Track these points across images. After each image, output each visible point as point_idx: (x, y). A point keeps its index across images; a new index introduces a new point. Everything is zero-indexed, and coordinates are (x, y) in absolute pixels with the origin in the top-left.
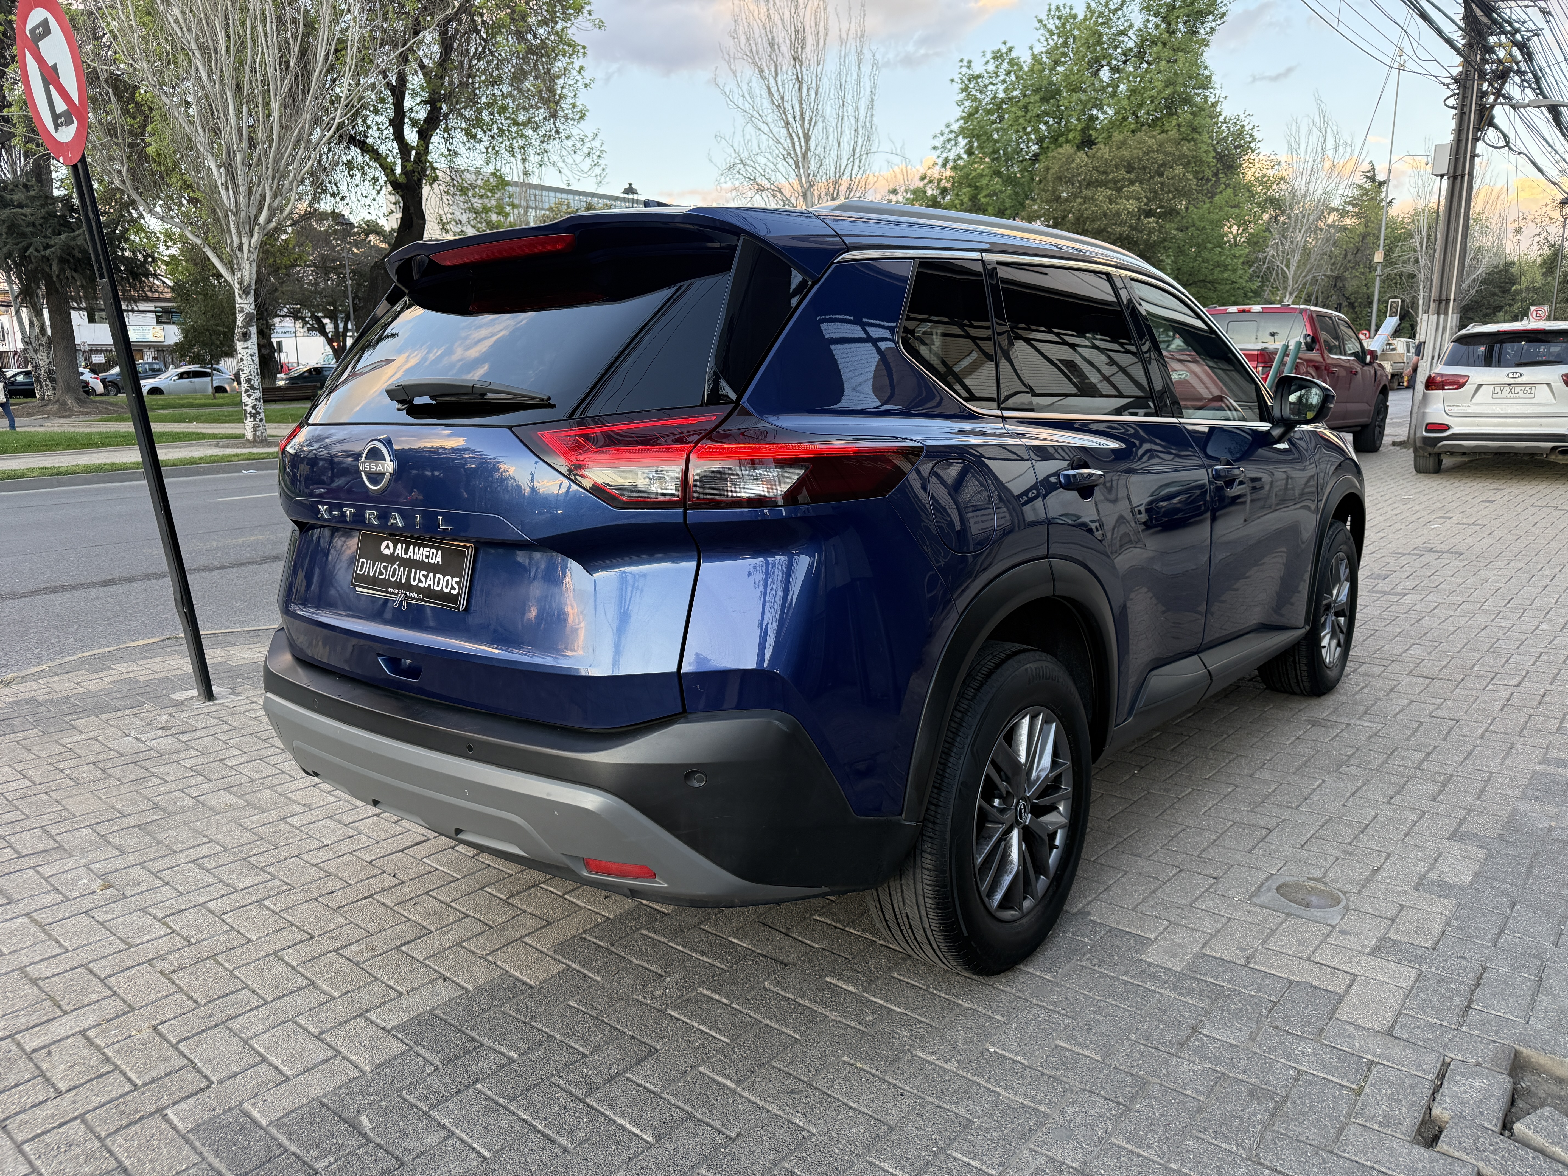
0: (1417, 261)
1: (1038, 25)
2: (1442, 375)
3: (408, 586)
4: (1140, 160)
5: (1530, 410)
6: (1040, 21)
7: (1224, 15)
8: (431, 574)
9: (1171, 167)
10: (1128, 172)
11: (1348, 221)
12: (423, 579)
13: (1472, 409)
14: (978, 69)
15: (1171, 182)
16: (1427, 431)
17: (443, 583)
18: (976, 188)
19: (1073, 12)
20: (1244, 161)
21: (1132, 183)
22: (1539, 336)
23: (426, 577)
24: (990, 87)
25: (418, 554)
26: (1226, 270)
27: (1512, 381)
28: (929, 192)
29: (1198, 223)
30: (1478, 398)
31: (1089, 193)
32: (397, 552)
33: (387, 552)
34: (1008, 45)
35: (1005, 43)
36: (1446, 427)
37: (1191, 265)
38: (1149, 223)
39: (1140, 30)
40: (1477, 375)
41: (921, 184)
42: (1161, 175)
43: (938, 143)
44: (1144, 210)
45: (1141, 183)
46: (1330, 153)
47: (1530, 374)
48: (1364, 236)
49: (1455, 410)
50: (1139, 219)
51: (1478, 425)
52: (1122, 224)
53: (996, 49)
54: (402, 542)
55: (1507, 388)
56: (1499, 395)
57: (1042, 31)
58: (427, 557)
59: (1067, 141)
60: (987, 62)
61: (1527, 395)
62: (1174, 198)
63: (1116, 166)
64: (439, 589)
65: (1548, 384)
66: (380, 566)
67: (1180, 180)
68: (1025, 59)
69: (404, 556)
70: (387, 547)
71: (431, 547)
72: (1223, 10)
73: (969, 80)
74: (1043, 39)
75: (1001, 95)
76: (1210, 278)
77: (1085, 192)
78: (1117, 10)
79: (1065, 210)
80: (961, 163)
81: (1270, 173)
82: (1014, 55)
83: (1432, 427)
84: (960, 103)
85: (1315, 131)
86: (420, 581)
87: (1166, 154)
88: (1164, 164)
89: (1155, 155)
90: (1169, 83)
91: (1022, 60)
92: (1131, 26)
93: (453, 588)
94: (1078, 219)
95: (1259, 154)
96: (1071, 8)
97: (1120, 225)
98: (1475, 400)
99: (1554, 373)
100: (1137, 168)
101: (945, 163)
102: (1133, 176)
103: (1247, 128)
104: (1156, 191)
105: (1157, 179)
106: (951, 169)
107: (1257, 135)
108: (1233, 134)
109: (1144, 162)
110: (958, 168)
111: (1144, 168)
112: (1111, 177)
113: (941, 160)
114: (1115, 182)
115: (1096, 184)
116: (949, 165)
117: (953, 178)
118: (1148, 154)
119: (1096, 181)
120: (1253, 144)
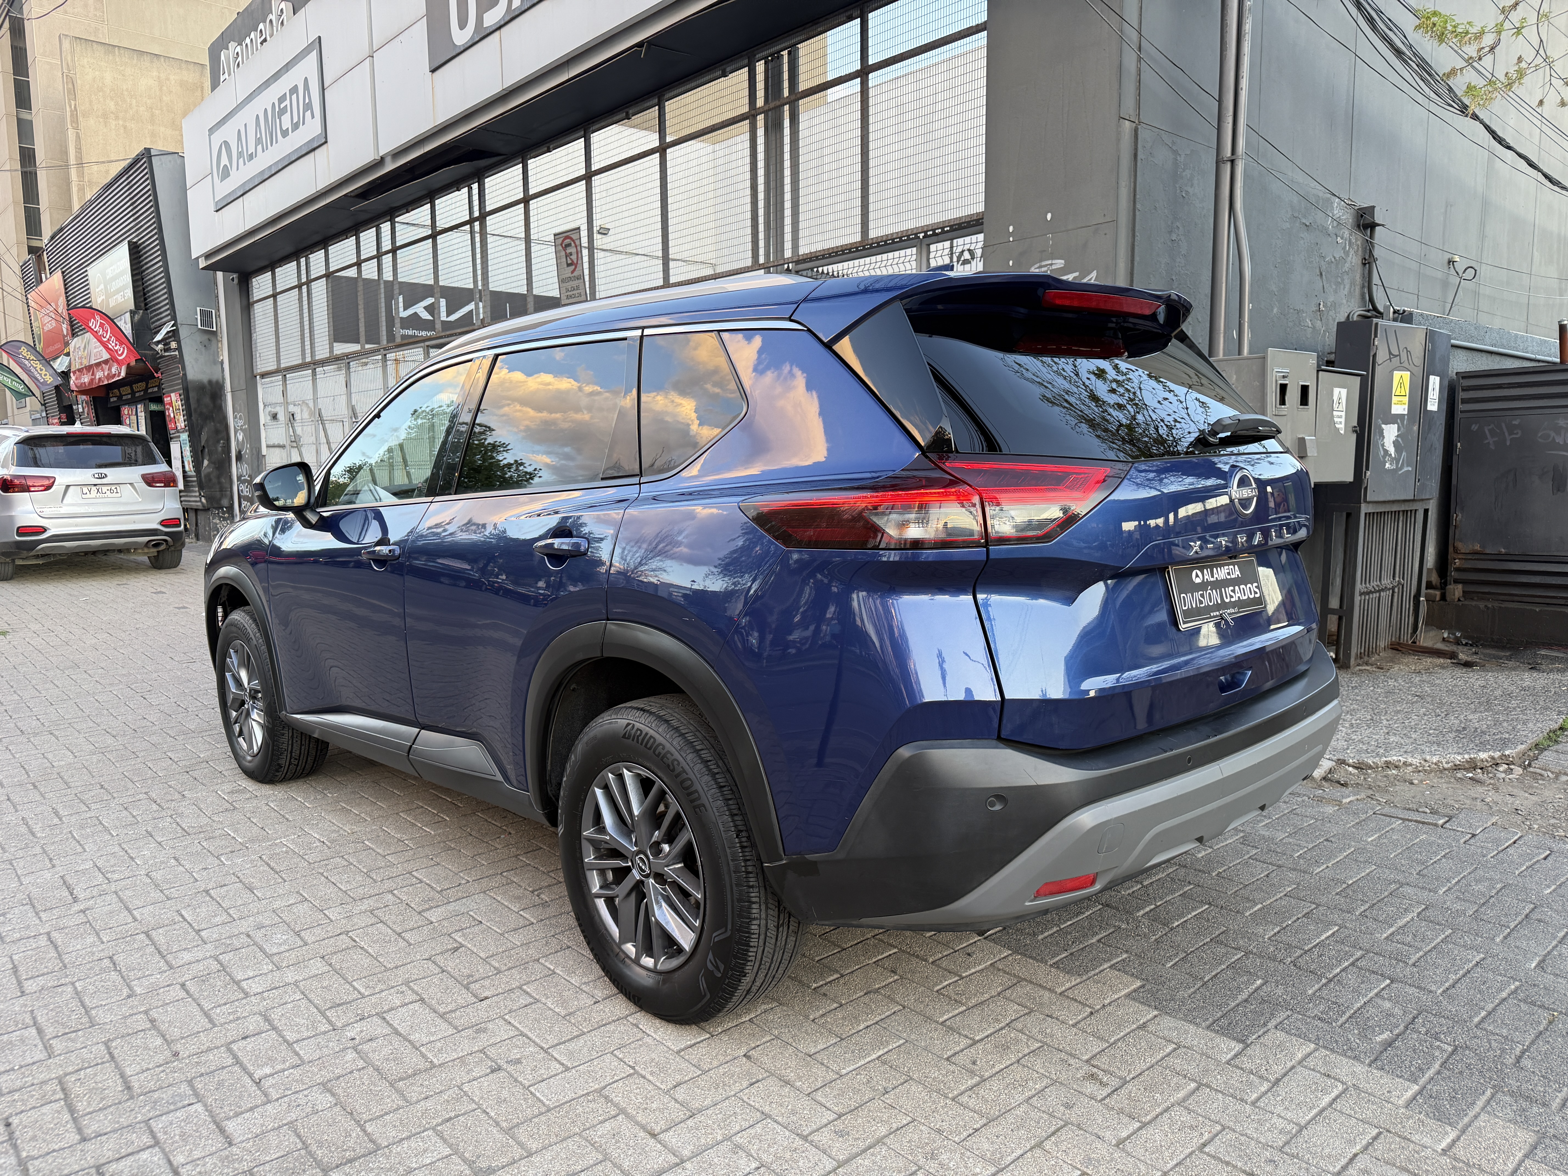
2: (18, 476)
3: (1224, 605)
5: (121, 509)
8: (1237, 588)
12: (1232, 594)
13: (64, 510)
16: (19, 534)
17: (1247, 592)
22: (104, 439)
23: (1233, 591)
25: (1221, 573)
27: (98, 482)
30: (69, 499)
32: (1206, 577)
33: (1198, 581)
36: (44, 530)
40: (63, 476)
47: (113, 474)
49: (47, 512)
51: (76, 525)
54: (1206, 567)
55: (94, 488)
56: (88, 495)
58: (1229, 574)
61: (114, 495)
64: (1246, 597)
65: (131, 484)
66: (1197, 595)
69: (1212, 579)
70: (1197, 576)
71: (1228, 564)
83: (25, 531)
86: (1231, 597)
93: (1256, 593)
98: (65, 501)
99: (134, 473)
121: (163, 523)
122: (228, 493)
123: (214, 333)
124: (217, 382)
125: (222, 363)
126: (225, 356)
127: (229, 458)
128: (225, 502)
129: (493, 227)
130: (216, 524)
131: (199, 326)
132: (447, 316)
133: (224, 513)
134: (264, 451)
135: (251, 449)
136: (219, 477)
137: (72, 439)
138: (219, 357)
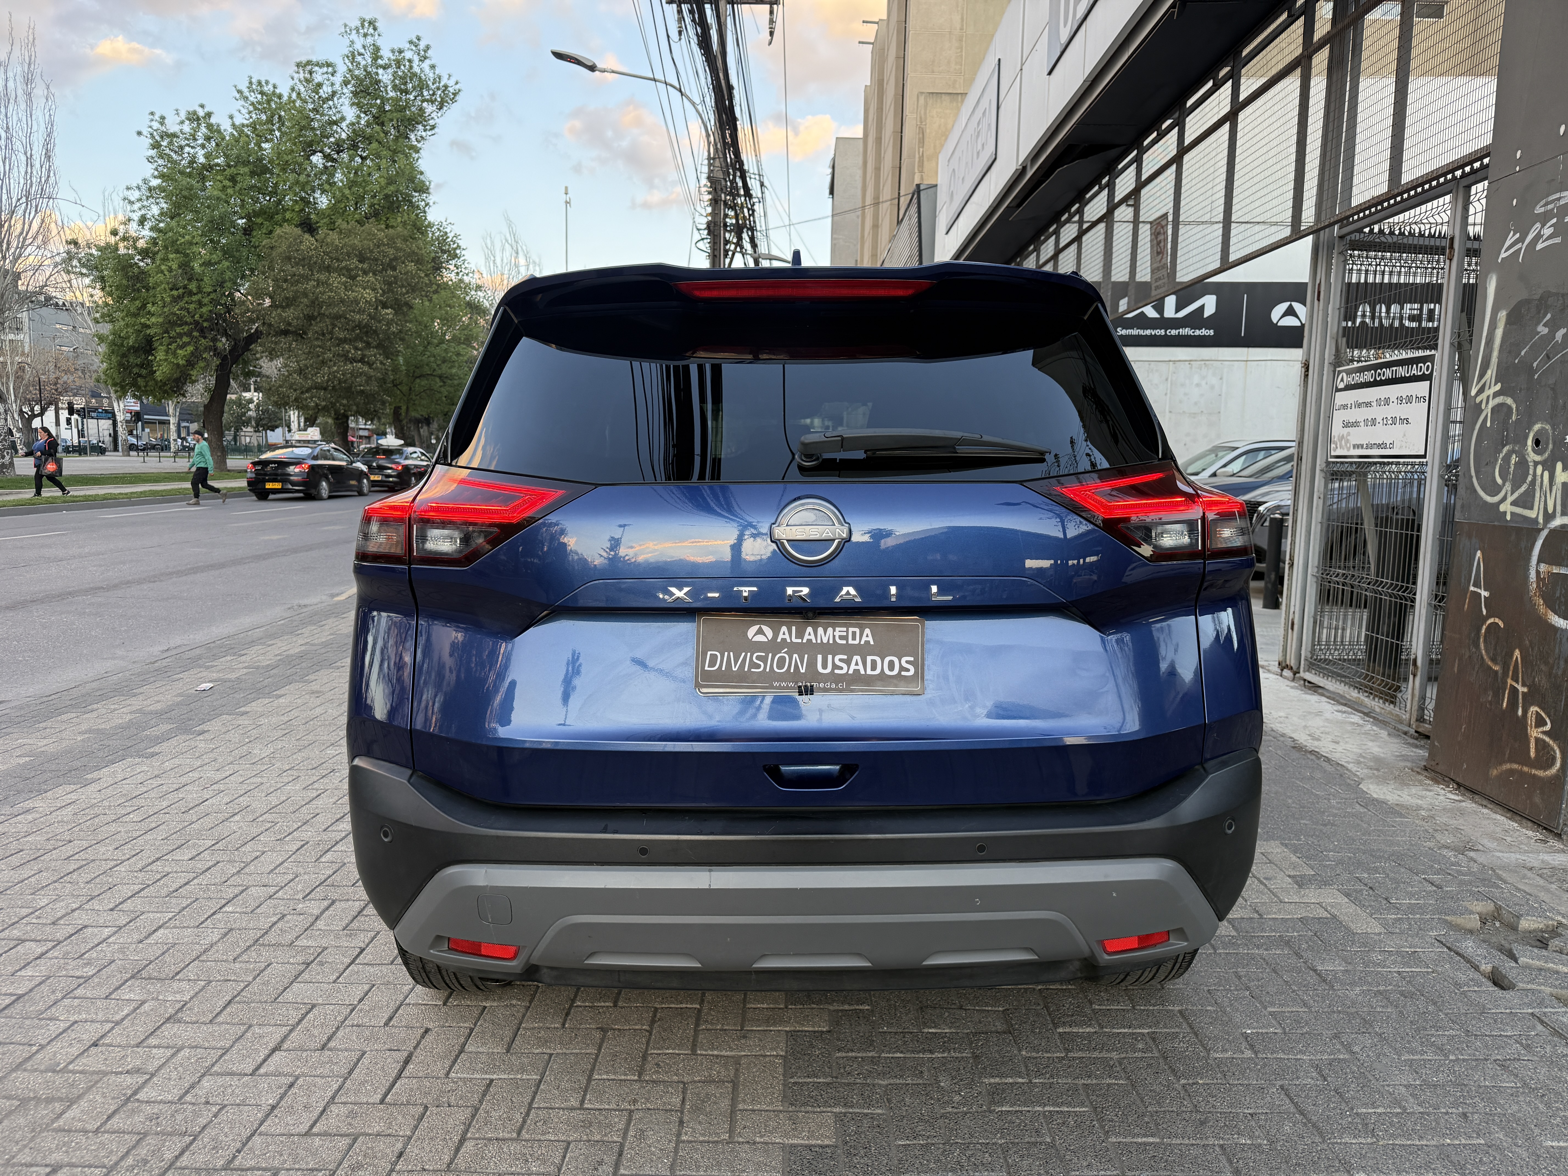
1: (238, 96)
4: (371, 252)
6: (240, 92)
7: (433, 127)
9: (403, 262)
10: (360, 261)
14: (173, 127)
15: (404, 277)
18: (186, 255)
19: (278, 91)
20: (451, 265)
21: (365, 273)
24: (187, 149)
28: (122, 251)
31: (323, 277)
34: (206, 110)
35: (202, 106)
37: (419, 358)
38: (387, 314)
39: (353, 124)
41: (113, 240)
42: (394, 269)
44: (381, 301)
45: (375, 274)
50: (376, 309)
52: (361, 311)
53: (191, 109)
57: (242, 102)
59: (285, 220)
60: (182, 122)
62: (407, 293)
63: (348, 254)
68: (226, 127)
72: (431, 122)
73: (162, 137)
74: (244, 111)
75: (202, 160)
76: (438, 372)
77: (316, 276)
78: (328, 99)
79: (297, 291)
80: (163, 224)
81: (467, 279)
82: (213, 120)
84: (150, 159)
87: (398, 249)
88: (396, 259)
89: (386, 249)
90: (391, 181)
91: (222, 128)
92: (343, 119)
94: (313, 302)
95: (463, 261)
96: (275, 87)
97: (359, 312)
100: (369, 259)
101: (142, 221)
102: (365, 266)
103: (451, 235)
104: (390, 284)
105: (391, 273)
106: (151, 229)
107: (461, 243)
108: (438, 239)
109: (375, 254)
110: (160, 231)
111: (376, 260)
112: (343, 264)
113: (136, 216)
114: (349, 270)
115: (328, 269)
116: (148, 225)
117: (154, 242)
118: (378, 247)
119: (329, 266)
120: (458, 252)
129: (1240, 213)
132: (1177, 311)
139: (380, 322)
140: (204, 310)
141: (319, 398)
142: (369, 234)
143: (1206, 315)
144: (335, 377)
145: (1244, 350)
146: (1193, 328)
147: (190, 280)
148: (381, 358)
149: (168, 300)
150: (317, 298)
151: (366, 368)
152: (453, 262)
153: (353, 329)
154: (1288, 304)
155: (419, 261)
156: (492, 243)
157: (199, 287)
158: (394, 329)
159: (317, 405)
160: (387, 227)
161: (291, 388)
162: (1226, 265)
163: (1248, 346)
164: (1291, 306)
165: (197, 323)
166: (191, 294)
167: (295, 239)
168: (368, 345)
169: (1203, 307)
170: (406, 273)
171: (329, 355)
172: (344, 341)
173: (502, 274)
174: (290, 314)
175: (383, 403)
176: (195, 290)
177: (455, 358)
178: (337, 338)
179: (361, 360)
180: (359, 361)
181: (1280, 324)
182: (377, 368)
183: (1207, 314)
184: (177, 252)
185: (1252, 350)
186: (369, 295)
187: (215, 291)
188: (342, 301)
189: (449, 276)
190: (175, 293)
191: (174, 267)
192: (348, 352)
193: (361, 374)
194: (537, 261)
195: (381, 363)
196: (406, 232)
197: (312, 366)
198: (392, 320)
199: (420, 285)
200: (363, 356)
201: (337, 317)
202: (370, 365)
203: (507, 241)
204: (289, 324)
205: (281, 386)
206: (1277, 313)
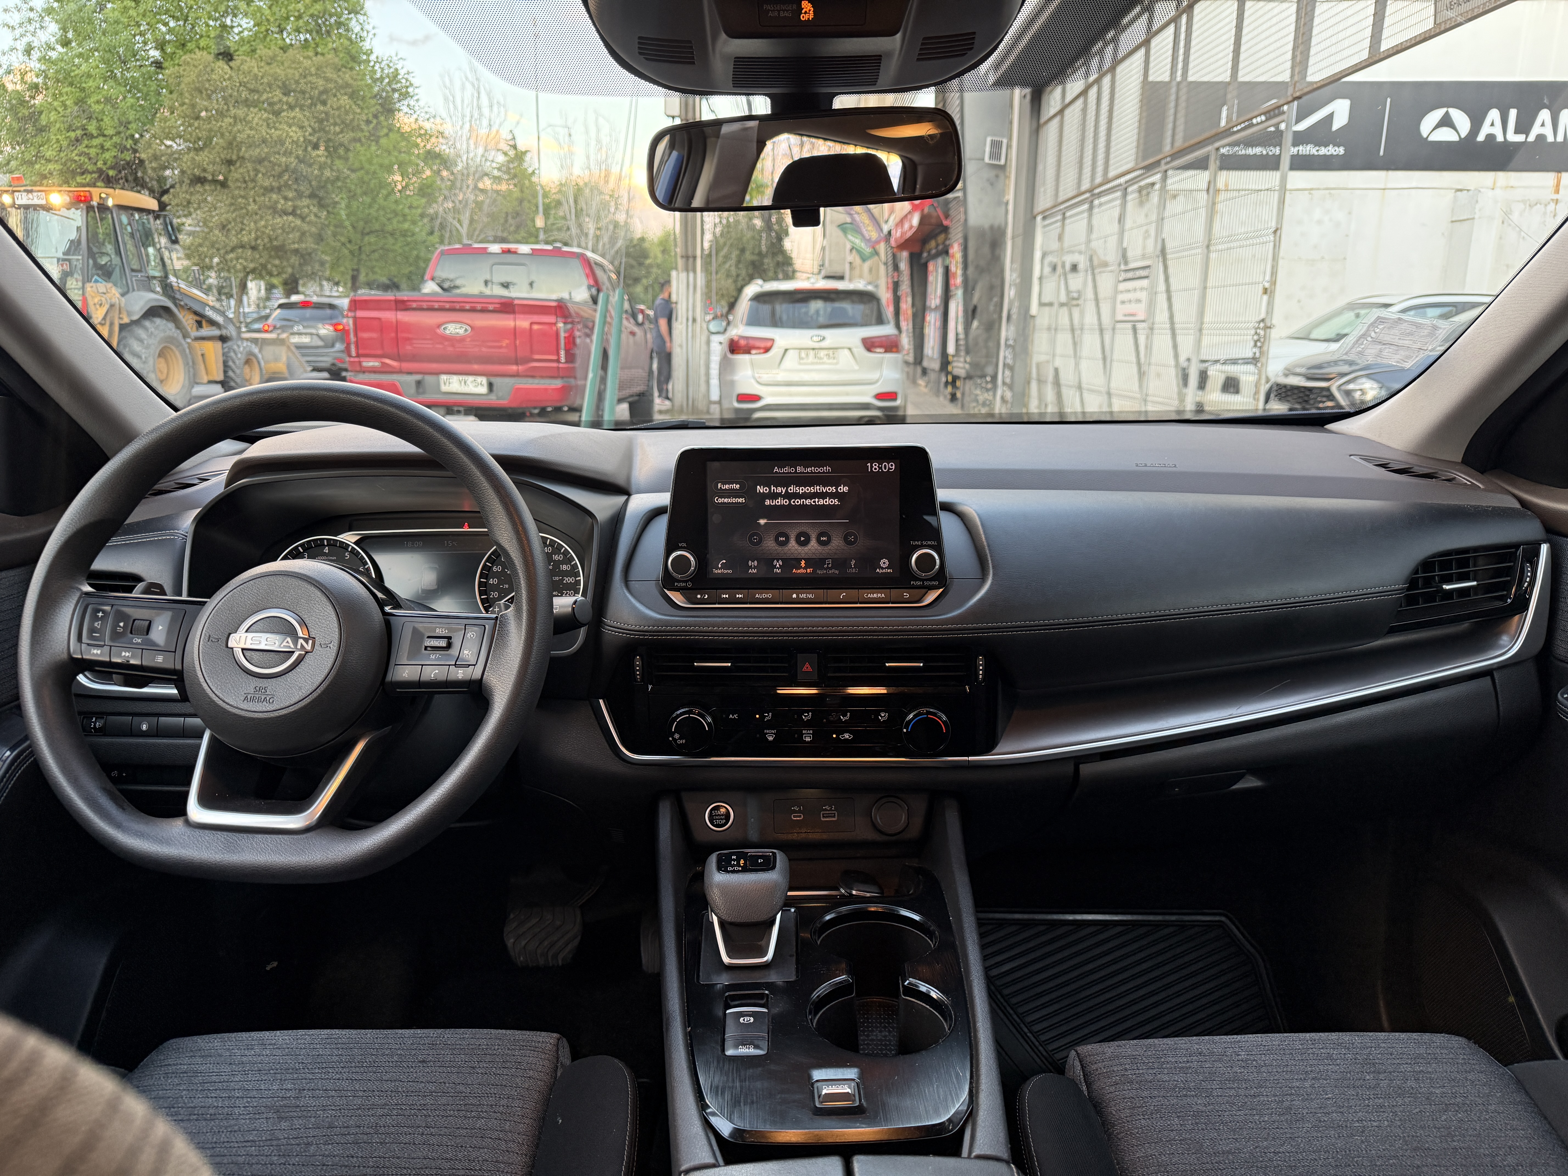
0: (568, 229)
2: (747, 338)
5: (834, 377)
9: (335, 96)
10: (285, 94)
11: (504, 187)
13: (781, 376)
15: (337, 113)
16: (738, 401)
18: (83, 90)
20: (403, 106)
21: (291, 108)
22: (833, 295)
26: (405, 220)
27: (816, 345)
29: (367, 166)
30: (786, 363)
31: (240, 112)
36: (758, 397)
38: (319, 156)
40: (783, 338)
42: (324, 103)
43: (15, 18)
44: (311, 141)
45: (302, 109)
46: (486, 111)
47: (833, 337)
48: (521, 201)
49: (765, 377)
50: (305, 150)
52: (288, 153)
55: (812, 353)
56: (805, 361)
59: (200, 48)
61: (831, 361)
62: (342, 132)
63: (270, 85)
65: (850, 349)
67: (347, 113)
76: (389, 228)
77: (233, 111)
79: (210, 130)
80: (53, 55)
81: (427, 125)
83: (744, 398)
85: (468, 86)
87: (327, 80)
88: (325, 91)
89: (313, 79)
94: (231, 143)
95: (417, 100)
97: (285, 154)
98: (783, 366)
99: (853, 336)
100: (294, 91)
101: (28, 51)
102: (291, 99)
103: (402, 72)
104: (321, 121)
105: (320, 107)
106: (39, 60)
107: (413, 81)
108: (388, 76)
109: (302, 86)
110: (50, 61)
111: (303, 92)
112: (265, 96)
113: (21, 45)
114: (271, 104)
115: (247, 103)
116: (36, 55)
117: (44, 73)
118: (305, 77)
119: (247, 100)
120: (410, 90)
121: (880, 396)
122: (994, 360)
123: (1003, 168)
124: (999, 227)
125: (1007, 203)
126: (1010, 197)
127: (1000, 317)
128: (989, 370)
130: (977, 395)
131: (987, 160)
133: (987, 382)
134: (1034, 309)
135: (1019, 307)
136: (987, 341)
137: (800, 296)
138: (1004, 196)
139: (310, 165)
140: (107, 155)
141: (246, 260)
142: (294, 62)
143: (1335, 127)
144: (263, 233)
145: (1382, 174)
146: (1319, 144)
147: (90, 118)
148: (315, 210)
149: (65, 143)
150: (235, 138)
151: (298, 222)
152: (405, 102)
153: (280, 176)
154: (1443, 111)
155: (353, 96)
156: (451, 81)
157: (99, 128)
158: (327, 173)
159: (245, 268)
160: (317, 54)
161: (213, 246)
162: (1375, 57)
163: (1388, 169)
164: (1447, 112)
165: (100, 172)
166: (91, 137)
167: (205, 67)
168: (300, 195)
169: (1331, 116)
170: (338, 109)
171: (252, 207)
172: (271, 189)
173: (463, 116)
174: (204, 158)
175: (322, 264)
176: (95, 133)
177: (407, 211)
178: (261, 187)
179: (293, 213)
180: (290, 214)
181: (1431, 139)
182: (309, 223)
183: (1338, 123)
184: (71, 84)
185: (1392, 174)
186: (295, 133)
187: (119, 133)
188: (264, 141)
189: (405, 120)
190: (72, 135)
191: (68, 103)
192: (276, 202)
193: (293, 229)
194: (502, 102)
195: (316, 215)
196: (336, 60)
197: (235, 220)
198: (325, 163)
199: (355, 123)
200: (295, 208)
201: (260, 161)
202: (303, 219)
203: (467, 78)
204: (205, 170)
205: (200, 245)
206: (1428, 124)
